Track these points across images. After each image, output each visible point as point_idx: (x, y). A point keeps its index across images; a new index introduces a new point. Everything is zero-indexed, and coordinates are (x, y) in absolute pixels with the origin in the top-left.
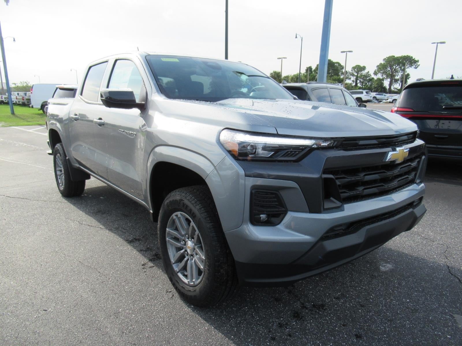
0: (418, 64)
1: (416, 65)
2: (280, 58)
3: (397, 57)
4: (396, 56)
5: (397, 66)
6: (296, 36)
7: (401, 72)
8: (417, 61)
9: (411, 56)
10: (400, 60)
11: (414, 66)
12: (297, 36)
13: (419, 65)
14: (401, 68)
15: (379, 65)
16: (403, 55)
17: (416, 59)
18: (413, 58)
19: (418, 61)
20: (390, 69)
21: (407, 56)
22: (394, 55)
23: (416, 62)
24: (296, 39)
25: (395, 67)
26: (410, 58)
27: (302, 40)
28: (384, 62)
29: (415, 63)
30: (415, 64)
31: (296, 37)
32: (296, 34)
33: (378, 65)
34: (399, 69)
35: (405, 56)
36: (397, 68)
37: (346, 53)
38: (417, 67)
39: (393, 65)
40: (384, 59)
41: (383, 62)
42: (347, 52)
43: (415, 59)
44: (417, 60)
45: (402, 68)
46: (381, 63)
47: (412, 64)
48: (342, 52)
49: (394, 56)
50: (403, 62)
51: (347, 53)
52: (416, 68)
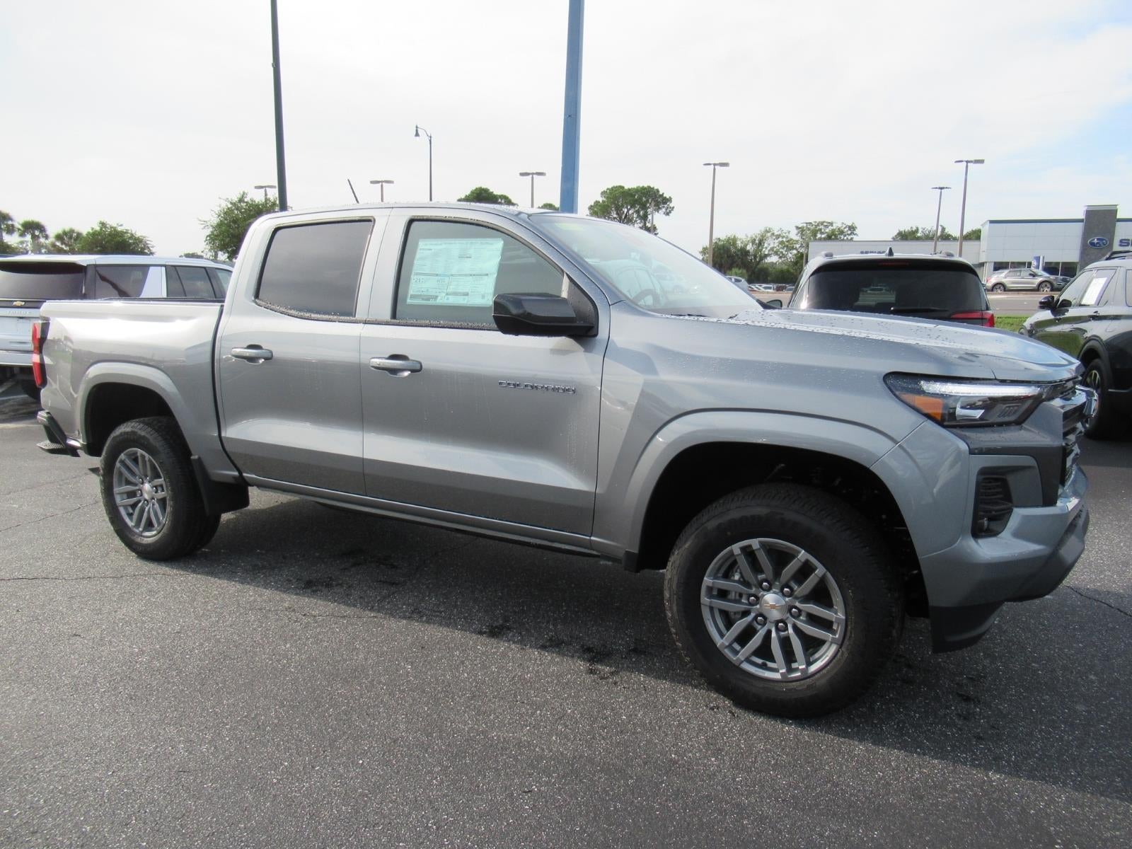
0: (671, 205)
1: (668, 208)
2: (378, 182)
3: (629, 190)
4: (626, 187)
5: (630, 209)
6: (417, 131)
7: (639, 221)
8: (668, 199)
9: (656, 188)
10: (635, 195)
11: (664, 210)
12: (419, 132)
13: (673, 207)
14: (638, 212)
15: (593, 204)
16: (641, 186)
17: (667, 195)
18: (661, 193)
19: (670, 200)
20: (617, 214)
21: (649, 187)
22: (622, 185)
23: (666, 201)
24: (417, 138)
25: (626, 210)
26: (655, 193)
27: (430, 141)
28: (604, 199)
29: (665, 203)
30: (666, 206)
31: (417, 135)
32: (417, 127)
33: (591, 206)
34: (635, 216)
35: (643, 188)
36: (630, 212)
37: (531, 176)
38: (670, 212)
39: (623, 206)
40: (603, 193)
41: (600, 199)
42: (533, 174)
43: (664, 196)
44: (668, 197)
45: (641, 213)
46: (596, 201)
47: (658, 206)
48: (522, 174)
49: (623, 187)
50: (641, 199)
51: (534, 176)
52: (667, 214)
